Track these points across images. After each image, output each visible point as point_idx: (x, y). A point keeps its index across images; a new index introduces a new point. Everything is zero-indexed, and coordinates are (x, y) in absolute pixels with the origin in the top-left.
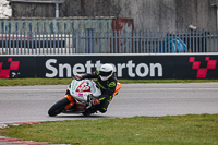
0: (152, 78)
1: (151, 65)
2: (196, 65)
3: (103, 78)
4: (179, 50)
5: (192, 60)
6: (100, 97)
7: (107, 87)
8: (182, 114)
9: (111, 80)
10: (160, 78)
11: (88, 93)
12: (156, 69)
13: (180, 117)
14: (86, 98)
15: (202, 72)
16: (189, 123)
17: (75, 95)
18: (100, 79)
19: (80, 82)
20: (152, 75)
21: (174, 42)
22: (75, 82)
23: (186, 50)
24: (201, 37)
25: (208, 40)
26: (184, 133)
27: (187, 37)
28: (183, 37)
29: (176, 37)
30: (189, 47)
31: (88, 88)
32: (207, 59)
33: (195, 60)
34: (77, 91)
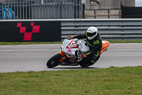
7: (93, 44)
9: (96, 39)
16: (18, 79)
17: (66, 51)
19: (70, 41)
21: (4, 10)
22: (66, 41)
23: (14, 17)
24: (26, 6)
25: (32, 8)
26: (13, 88)
27: (15, 6)
28: (12, 6)
29: (6, 6)
30: (17, 15)
31: (76, 45)
32: (32, 24)
33: (22, 26)
34: (67, 47)
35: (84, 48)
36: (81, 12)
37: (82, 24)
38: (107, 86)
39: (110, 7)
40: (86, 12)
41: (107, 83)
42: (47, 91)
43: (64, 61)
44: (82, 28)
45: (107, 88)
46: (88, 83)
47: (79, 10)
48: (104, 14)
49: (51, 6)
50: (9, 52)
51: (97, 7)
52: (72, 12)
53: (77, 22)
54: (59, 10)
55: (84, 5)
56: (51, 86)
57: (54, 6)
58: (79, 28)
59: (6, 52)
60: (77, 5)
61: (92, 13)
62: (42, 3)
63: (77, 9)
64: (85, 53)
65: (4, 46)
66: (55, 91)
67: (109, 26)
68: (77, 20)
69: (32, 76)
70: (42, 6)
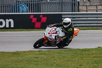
0: (8, 28)
1: (7, 20)
2: (34, 20)
3: (65, 26)
4: (24, 11)
5: (32, 17)
6: (64, 37)
8: (26, 50)
9: (70, 27)
10: (12, 28)
11: (55, 35)
12: (10, 23)
13: (24, 52)
14: (54, 38)
15: (38, 24)
16: (30, 56)
17: (48, 36)
18: (63, 27)
20: (7, 26)
21: (21, 6)
22: (48, 28)
23: (28, 11)
24: (37, 3)
25: (41, 5)
26: (27, 62)
27: (28, 3)
28: (26, 3)
29: (22, 3)
30: (30, 9)
31: (55, 32)
32: (41, 16)
33: (34, 17)
34: (49, 33)
35: (61, 34)
36: (76, 7)
37: (78, 16)
38: (95, 61)
39: (98, 4)
40: (80, 8)
41: (96, 59)
42: (52, 65)
43: (46, 43)
44: (77, 19)
45: (95, 62)
46: (82, 59)
47: (75, 6)
48: (93, 9)
49: (55, 3)
50: (24, 36)
51: (88, 4)
52: (70, 7)
53: (74, 14)
54: (61, 6)
55: (79, 2)
56: (55, 61)
57: (57, 3)
58: (75, 19)
59: (22, 36)
60: (73, 2)
61: (85, 8)
62: (48, 1)
63: (73, 5)
64: (62, 37)
65: (20, 32)
66: (58, 65)
67: (97, 17)
68: (73, 13)
69: (41, 54)
70: (49, 3)
